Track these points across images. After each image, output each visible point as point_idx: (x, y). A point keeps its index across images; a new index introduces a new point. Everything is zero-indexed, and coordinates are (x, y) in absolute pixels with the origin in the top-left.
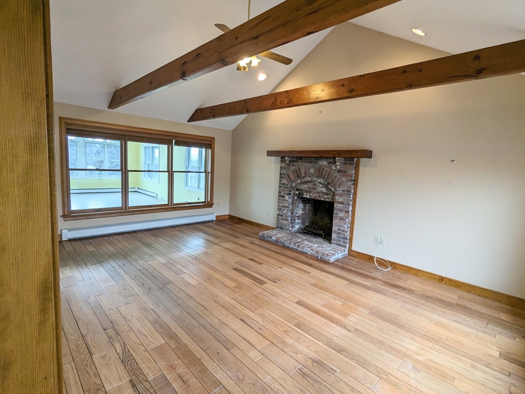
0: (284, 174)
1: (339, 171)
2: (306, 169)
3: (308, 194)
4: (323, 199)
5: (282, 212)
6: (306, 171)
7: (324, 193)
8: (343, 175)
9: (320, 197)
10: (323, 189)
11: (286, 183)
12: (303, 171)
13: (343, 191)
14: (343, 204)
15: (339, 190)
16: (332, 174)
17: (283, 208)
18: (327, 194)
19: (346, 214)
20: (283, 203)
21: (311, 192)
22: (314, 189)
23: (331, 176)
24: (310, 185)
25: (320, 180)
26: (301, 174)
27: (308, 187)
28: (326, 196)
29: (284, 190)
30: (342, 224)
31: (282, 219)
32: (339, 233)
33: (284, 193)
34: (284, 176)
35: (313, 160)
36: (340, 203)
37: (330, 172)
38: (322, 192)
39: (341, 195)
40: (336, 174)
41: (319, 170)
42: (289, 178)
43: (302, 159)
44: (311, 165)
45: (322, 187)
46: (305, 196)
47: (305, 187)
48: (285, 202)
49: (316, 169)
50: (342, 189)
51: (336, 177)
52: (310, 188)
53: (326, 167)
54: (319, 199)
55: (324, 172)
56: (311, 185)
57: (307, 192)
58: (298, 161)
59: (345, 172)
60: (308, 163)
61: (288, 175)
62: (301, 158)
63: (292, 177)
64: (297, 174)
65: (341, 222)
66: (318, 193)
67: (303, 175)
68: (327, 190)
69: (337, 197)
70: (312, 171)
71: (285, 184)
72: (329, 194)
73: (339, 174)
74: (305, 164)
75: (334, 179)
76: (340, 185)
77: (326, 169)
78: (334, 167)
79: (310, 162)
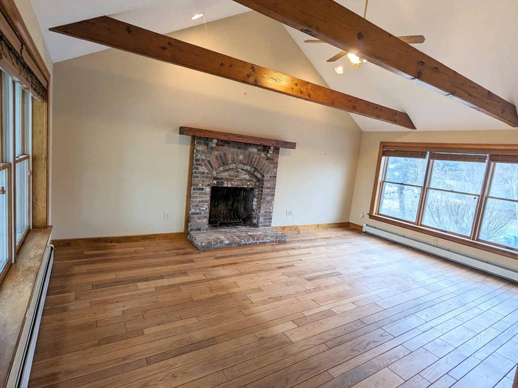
0: (203, 160)
1: (268, 159)
2: (233, 155)
3: (229, 183)
4: (245, 186)
5: (200, 210)
6: (234, 157)
7: (247, 180)
8: (270, 163)
9: (242, 185)
10: (246, 176)
11: (206, 171)
12: (229, 157)
13: (270, 177)
14: (270, 189)
15: (267, 177)
16: (261, 162)
17: (200, 204)
18: (250, 181)
19: (272, 197)
20: (202, 197)
21: (233, 180)
22: (236, 177)
23: (260, 164)
24: (231, 173)
25: (246, 167)
26: (228, 161)
27: (229, 175)
28: (249, 183)
29: (204, 181)
30: (268, 207)
31: (199, 218)
32: (266, 216)
33: (202, 185)
34: (203, 163)
35: (242, 146)
36: (267, 188)
37: (259, 159)
38: (245, 179)
39: (268, 181)
40: (265, 162)
41: (249, 156)
42: (211, 165)
43: (229, 143)
44: (239, 151)
45: (245, 174)
46: (225, 186)
47: (226, 175)
48: (204, 196)
49: (245, 155)
50: (269, 175)
51: (265, 164)
52: (233, 176)
53: (256, 154)
54: (242, 186)
55: (254, 160)
56: (233, 172)
57: (227, 180)
58: (224, 146)
59: (272, 159)
60: (236, 149)
61: (209, 162)
62: (227, 143)
63: (215, 164)
64: (222, 160)
65: (268, 205)
66: (241, 180)
67: (230, 162)
68: (250, 177)
69: (265, 183)
70: (241, 157)
71: (204, 173)
72: (252, 181)
73: (267, 161)
74: (232, 150)
75: (263, 166)
76: (268, 172)
77: (255, 156)
78: (263, 155)
79: (239, 148)
